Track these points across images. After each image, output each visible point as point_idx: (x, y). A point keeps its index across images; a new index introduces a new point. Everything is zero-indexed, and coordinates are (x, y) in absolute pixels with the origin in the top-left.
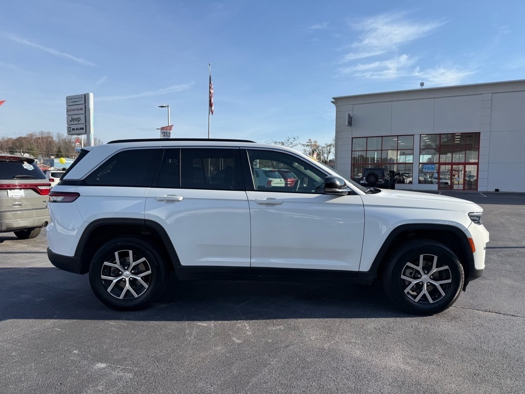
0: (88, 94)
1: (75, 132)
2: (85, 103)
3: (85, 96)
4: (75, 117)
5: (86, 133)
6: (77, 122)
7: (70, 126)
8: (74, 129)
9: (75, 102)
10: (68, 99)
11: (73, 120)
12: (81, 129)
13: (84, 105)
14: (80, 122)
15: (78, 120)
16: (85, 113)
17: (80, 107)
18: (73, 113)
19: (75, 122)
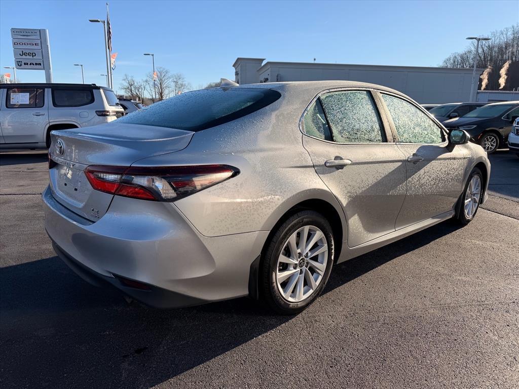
0: (44, 30)
1: (29, 66)
2: (41, 38)
3: (40, 31)
4: (27, 51)
5: (44, 69)
6: (31, 57)
7: (19, 60)
8: (25, 64)
9: (27, 36)
10: (15, 31)
11: (24, 54)
12: (36, 64)
13: (39, 41)
14: (34, 57)
16: (42, 48)
17: (34, 42)
18: (24, 47)
19: (28, 57)
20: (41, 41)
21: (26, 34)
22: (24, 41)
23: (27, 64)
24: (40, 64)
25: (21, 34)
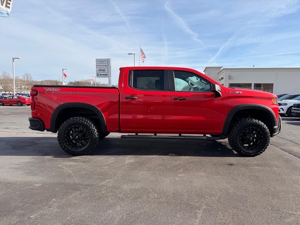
0: (110, 59)
3: (108, 60)
4: (102, 69)
5: (108, 77)
7: (98, 73)
10: (97, 60)
11: (100, 70)
12: (105, 75)
15: (104, 70)
16: (108, 67)
17: (105, 64)
18: (100, 67)
19: (102, 72)
20: (108, 64)
21: (102, 61)
22: (100, 64)
23: (101, 75)
24: (107, 75)
25: (100, 61)
